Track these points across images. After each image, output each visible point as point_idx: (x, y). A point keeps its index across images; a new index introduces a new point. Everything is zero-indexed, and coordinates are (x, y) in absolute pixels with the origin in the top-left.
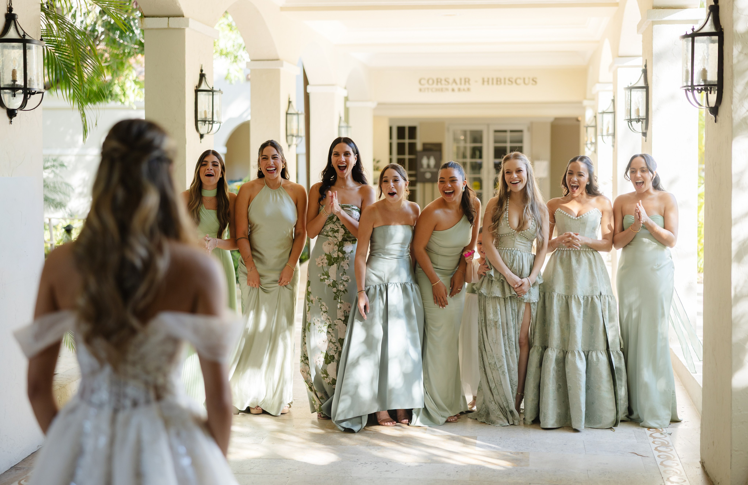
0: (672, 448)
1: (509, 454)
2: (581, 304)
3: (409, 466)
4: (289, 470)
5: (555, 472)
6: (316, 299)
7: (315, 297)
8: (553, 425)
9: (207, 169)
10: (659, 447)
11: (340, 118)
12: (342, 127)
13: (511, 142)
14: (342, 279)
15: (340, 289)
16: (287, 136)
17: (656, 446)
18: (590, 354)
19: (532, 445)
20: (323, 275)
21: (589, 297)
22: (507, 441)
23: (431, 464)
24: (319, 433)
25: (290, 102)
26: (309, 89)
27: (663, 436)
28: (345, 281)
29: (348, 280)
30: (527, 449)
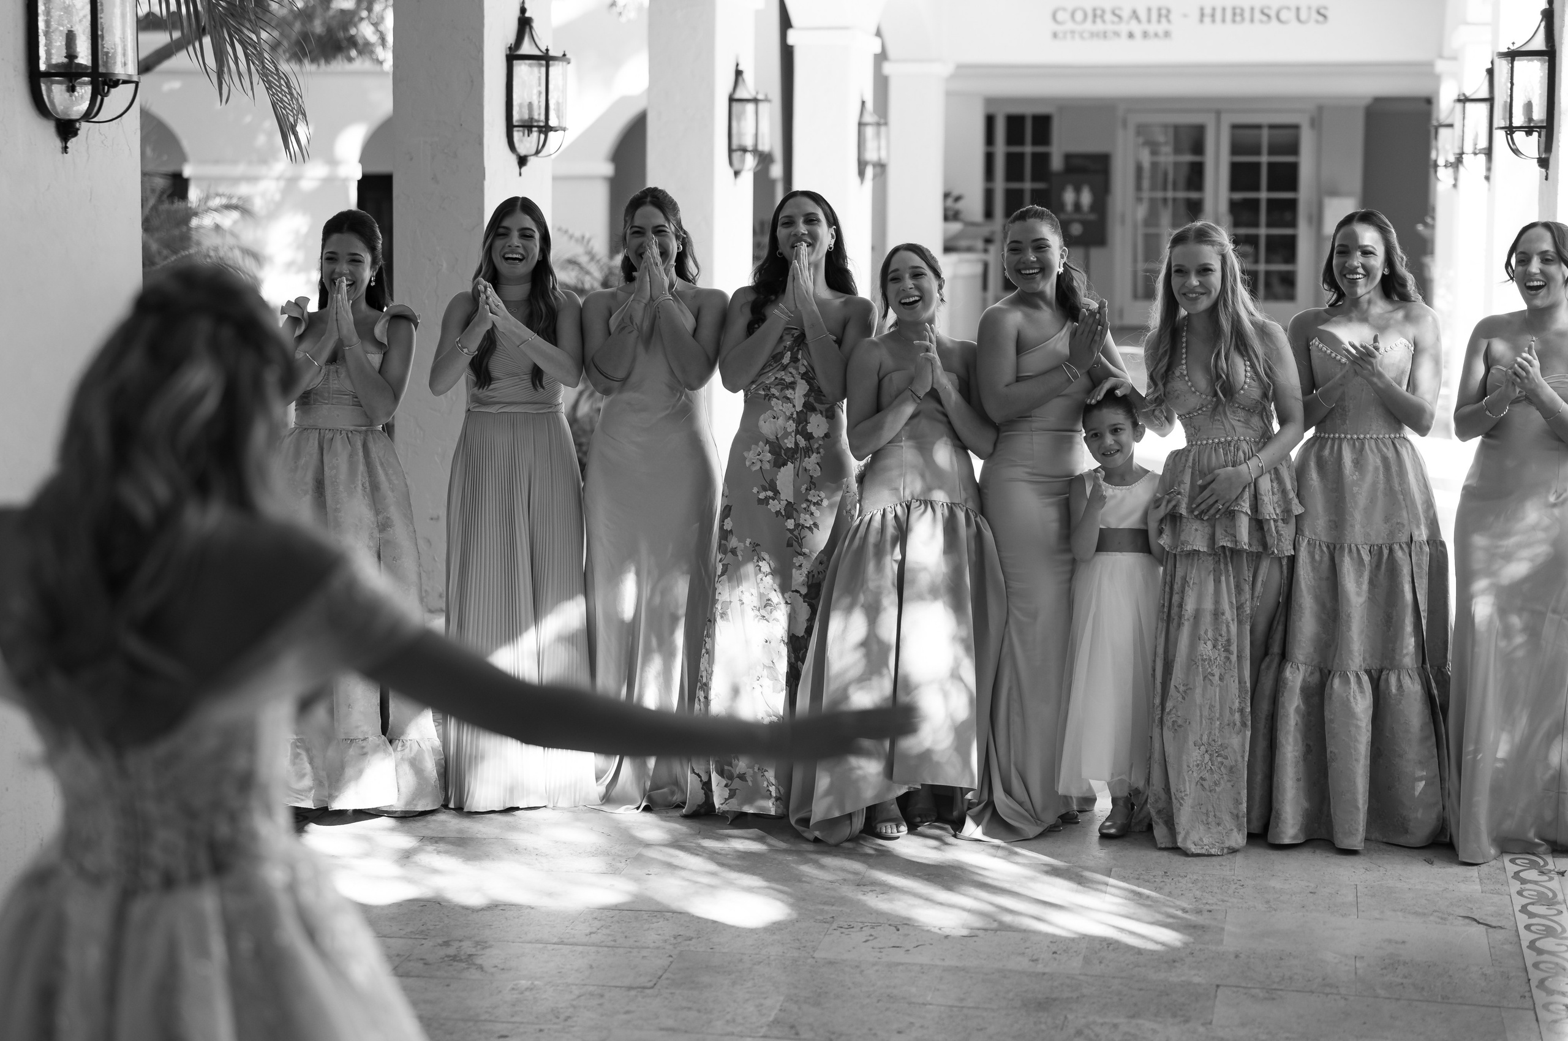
0: (1563, 908)
1: (1179, 913)
2: (1365, 566)
3: (947, 937)
4: (675, 938)
5: (1281, 959)
6: (745, 545)
7: (741, 540)
8: (1294, 838)
9: (508, 244)
10: (1533, 904)
11: (863, 103)
12: (866, 124)
13: (1272, 151)
14: (807, 500)
15: (802, 522)
16: (731, 151)
17: (1525, 901)
18: (1383, 677)
19: (1236, 894)
20: (765, 490)
21: (1384, 547)
22: (1179, 882)
23: (998, 932)
24: (753, 851)
25: (739, 73)
26: (792, 38)
27: (1545, 878)
28: (814, 504)
29: (822, 501)
30: (1223, 901)
